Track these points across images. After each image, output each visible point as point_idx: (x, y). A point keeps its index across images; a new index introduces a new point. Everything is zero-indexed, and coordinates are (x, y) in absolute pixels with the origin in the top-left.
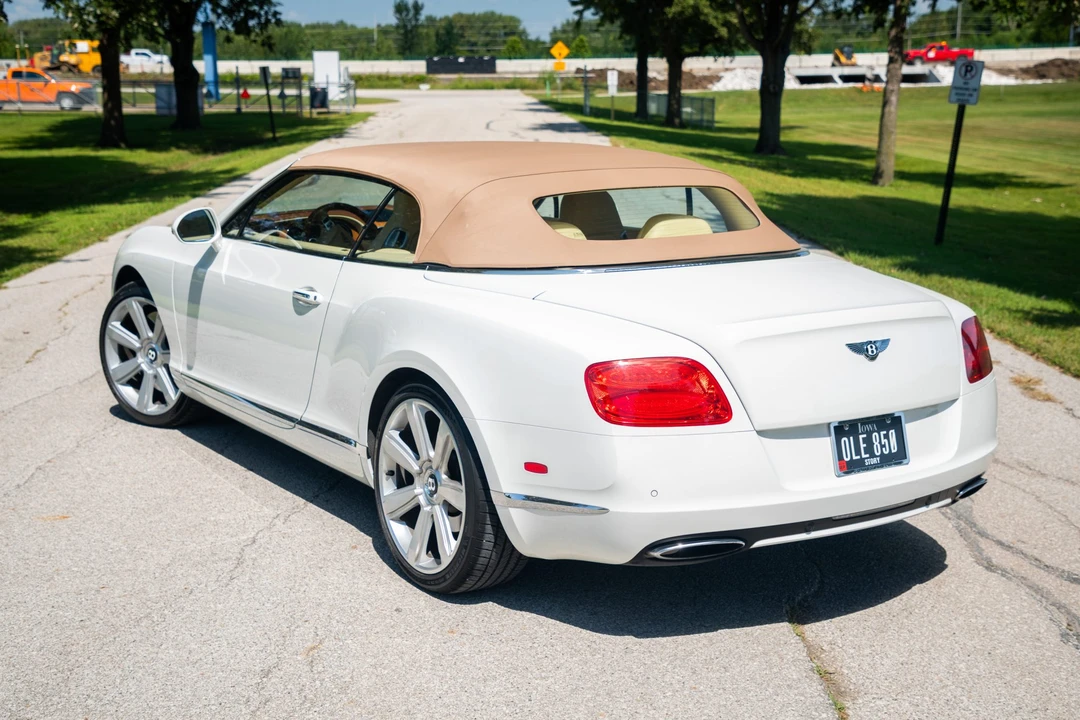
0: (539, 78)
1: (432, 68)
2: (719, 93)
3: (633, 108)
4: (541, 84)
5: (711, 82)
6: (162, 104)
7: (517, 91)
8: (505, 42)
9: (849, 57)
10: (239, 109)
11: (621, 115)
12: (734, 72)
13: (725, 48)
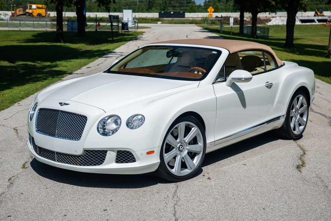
0: (202, 20)
1: (161, 16)
2: (270, 26)
3: (238, 31)
4: (202, 22)
5: (267, 22)
6: (69, 28)
7: (194, 25)
8: (187, 6)
9: (321, 13)
10: (96, 30)
11: (234, 34)
12: (276, 18)
13: (273, 10)
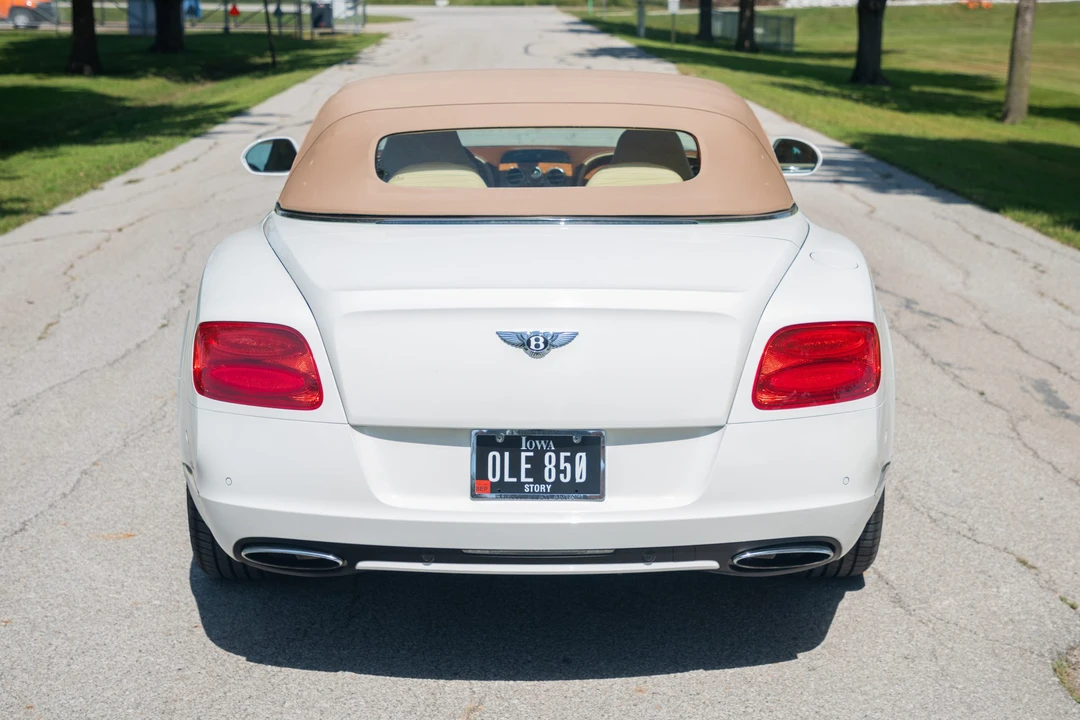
3: (694, 29)
6: (135, 22)
10: (226, 29)
11: (683, 38)
